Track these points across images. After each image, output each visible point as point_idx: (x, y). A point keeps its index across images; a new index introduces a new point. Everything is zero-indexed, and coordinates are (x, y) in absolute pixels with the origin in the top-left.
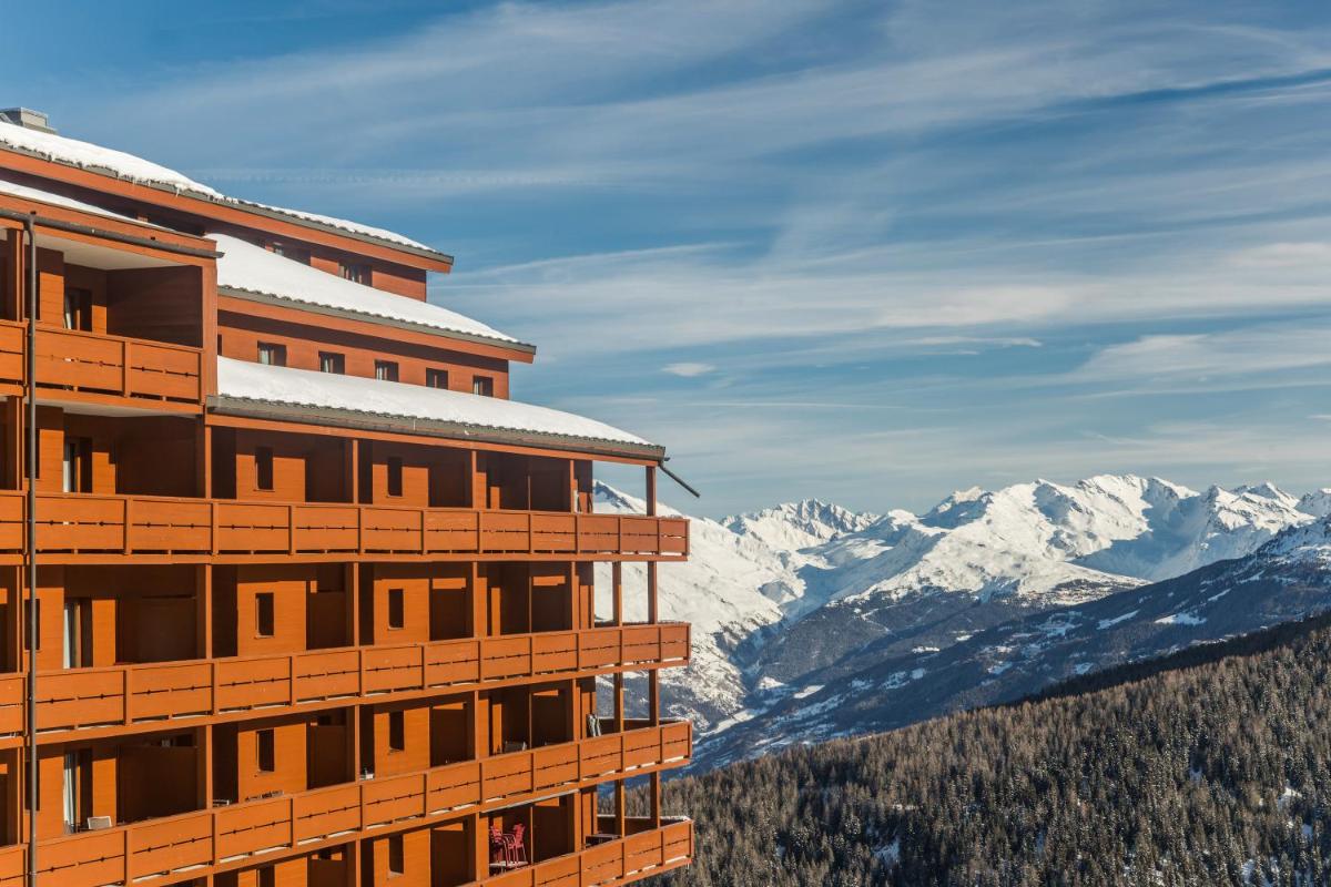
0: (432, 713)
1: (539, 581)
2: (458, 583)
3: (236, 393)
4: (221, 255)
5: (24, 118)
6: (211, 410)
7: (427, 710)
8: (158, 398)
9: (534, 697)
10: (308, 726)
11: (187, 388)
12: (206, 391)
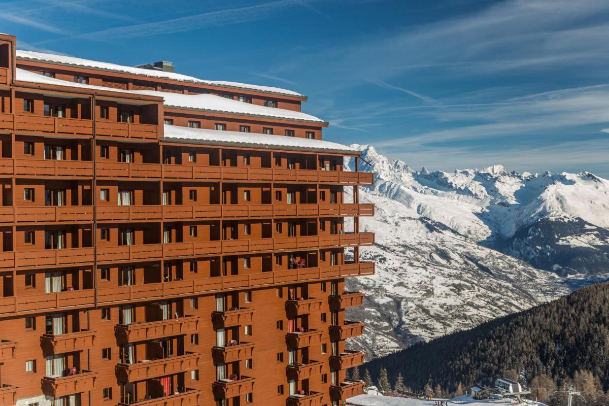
0: (263, 225)
1: (310, 190)
2: (268, 189)
3: (171, 136)
4: (164, 101)
5: (165, 64)
6: (161, 141)
7: (261, 224)
8: (142, 138)
9: (308, 223)
10: (211, 226)
11: (153, 135)
12: (159, 136)
